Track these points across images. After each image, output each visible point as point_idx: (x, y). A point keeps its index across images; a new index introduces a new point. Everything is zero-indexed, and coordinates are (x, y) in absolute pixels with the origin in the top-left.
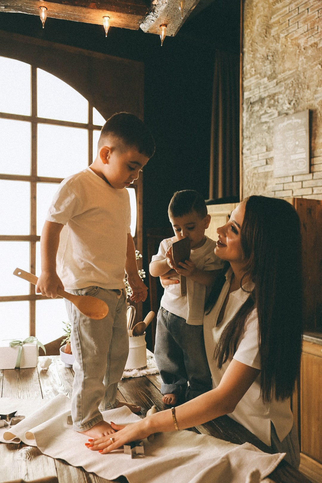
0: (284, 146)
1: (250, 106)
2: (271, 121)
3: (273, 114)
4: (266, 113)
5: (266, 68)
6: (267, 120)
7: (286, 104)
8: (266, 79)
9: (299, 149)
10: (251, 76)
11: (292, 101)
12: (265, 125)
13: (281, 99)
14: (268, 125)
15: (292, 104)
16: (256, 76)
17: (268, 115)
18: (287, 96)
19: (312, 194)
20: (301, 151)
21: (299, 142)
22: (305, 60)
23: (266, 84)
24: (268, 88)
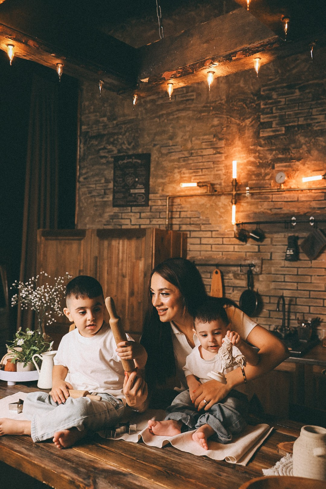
0: (124, 181)
1: (88, 140)
2: (110, 156)
3: (113, 151)
4: (105, 148)
5: (105, 109)
6: (107, 155)
7: (125, 144)
8: (105, 119)
9: (138, 185)
10: (90, 113)
11: (132, 142)
12: (104, 159)
13: (121, 139)
14: (107, 159)
15: (132, 145)
16: (95, 114)
17: (106, 151)
18: (126, 137)
19: (150, 224)
20: (141, 187)
21: (138, 179)
22: (144, 111)
23: (105, 123)
24: (107, 127)
